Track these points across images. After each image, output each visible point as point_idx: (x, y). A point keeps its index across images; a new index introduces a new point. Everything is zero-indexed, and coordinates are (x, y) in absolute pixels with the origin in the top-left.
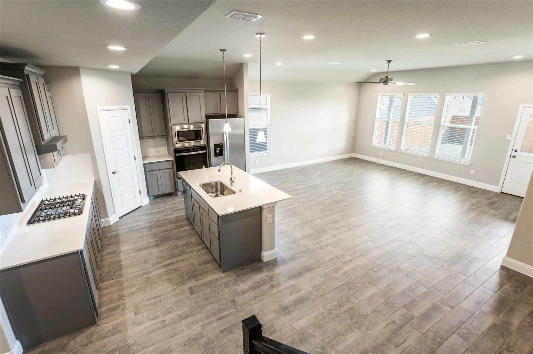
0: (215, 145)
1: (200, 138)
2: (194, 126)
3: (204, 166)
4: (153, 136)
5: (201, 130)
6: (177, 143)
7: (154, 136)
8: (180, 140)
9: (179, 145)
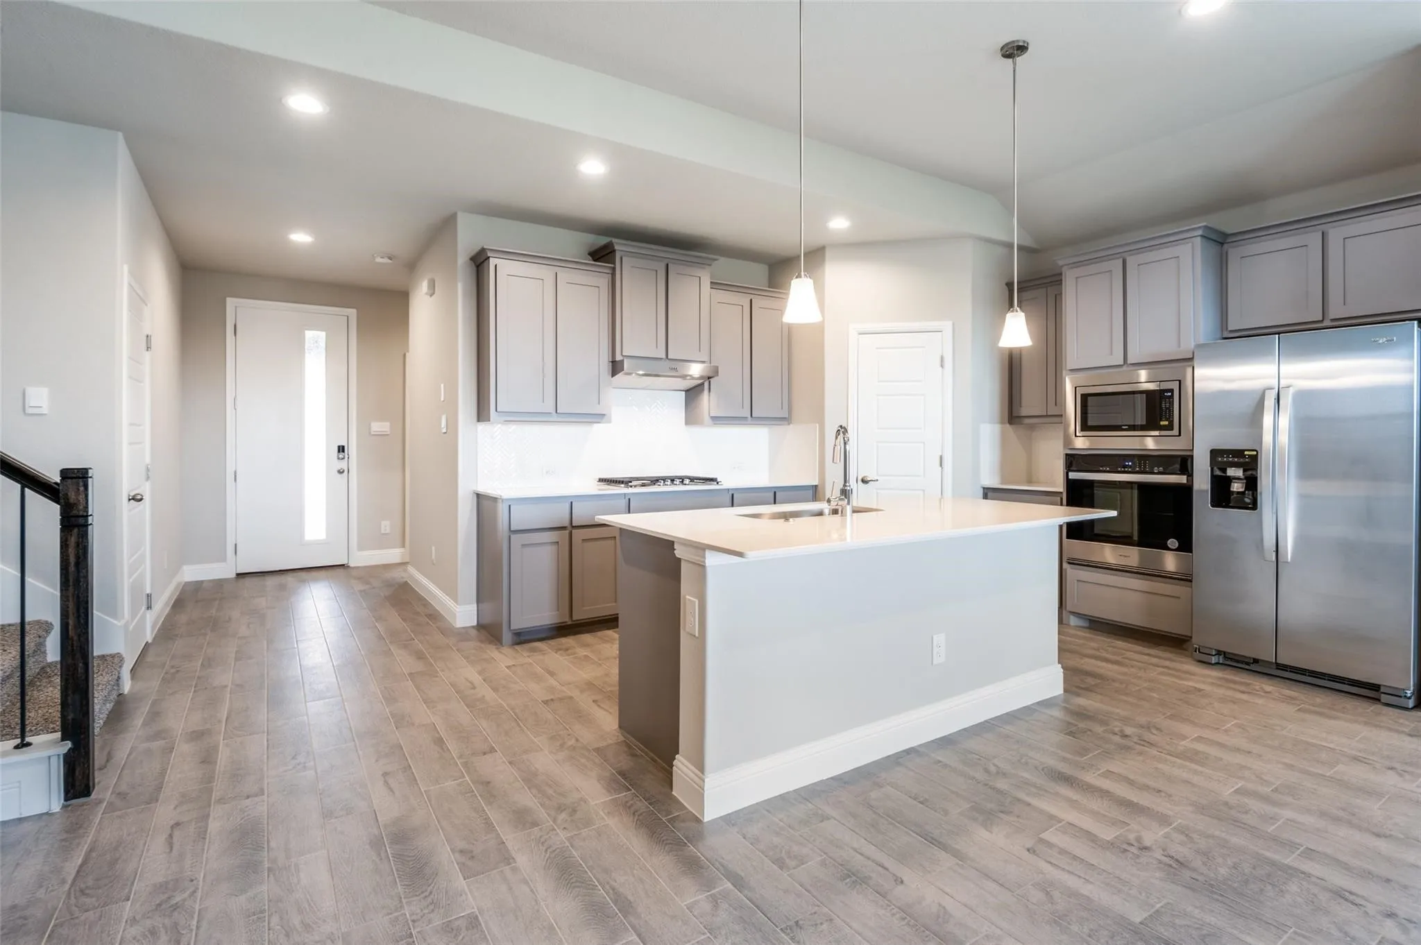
0: (1215, 453)
1: (1167, 423)
2: (1149, 375)
3: (1173, 543)
4: (1047, 416)
5: (1172, 391)
6: (1078, 434)
7: (1049, 414)
8: (1090, 423)
9: (1081, 443)
